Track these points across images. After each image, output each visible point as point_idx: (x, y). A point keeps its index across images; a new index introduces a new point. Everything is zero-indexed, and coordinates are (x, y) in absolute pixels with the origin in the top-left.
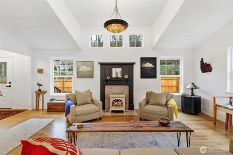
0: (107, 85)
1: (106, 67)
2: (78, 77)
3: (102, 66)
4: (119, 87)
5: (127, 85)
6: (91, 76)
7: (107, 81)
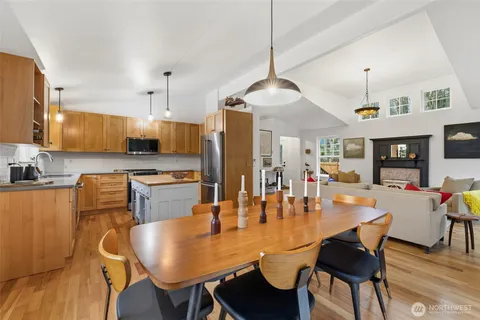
0: (383, 166)
1: (382, 145)
2: (345, 157)
3: (377, 143)
4: (403, 170)
5: (415, 167)
6: (361, 155)
7: (382, 161)
